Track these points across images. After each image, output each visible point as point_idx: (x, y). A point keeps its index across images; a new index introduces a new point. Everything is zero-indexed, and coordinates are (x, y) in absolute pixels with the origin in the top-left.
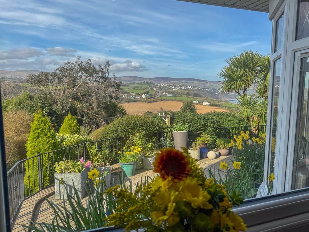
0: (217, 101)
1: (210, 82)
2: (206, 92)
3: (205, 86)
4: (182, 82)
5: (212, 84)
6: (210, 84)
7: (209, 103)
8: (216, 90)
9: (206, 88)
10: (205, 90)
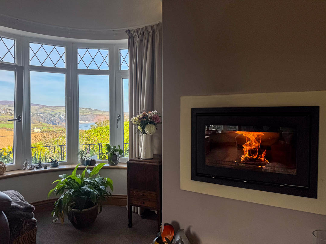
0: (52, 127)
1: (45, 106)
2: (40, 117)
3: (40, 111)
4: (9, 106)
5: (47, 109)
6: (45, 109)
7: (42, 129)
8: (52, 115)
9: (41, 113)
10: (39, 115)
